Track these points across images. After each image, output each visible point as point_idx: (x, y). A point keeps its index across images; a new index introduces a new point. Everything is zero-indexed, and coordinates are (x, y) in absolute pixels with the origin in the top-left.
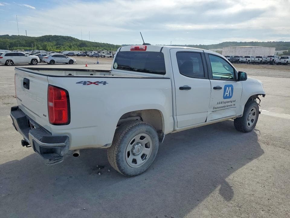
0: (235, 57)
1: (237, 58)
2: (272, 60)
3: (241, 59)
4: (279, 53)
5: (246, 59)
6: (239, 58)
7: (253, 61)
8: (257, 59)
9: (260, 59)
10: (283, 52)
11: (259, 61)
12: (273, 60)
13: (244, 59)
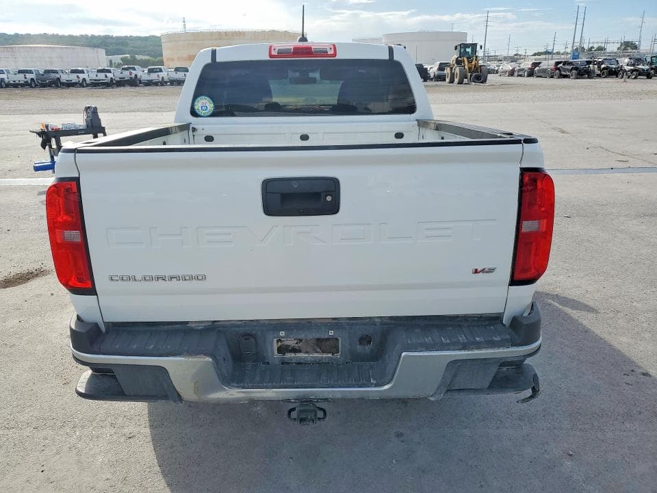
0: (47, 72)
1: (53, 76)
2: (133, 76)
3: (64, 78)
4: (113, 62)
5: (78, 77)
6: (58, 76)
7: (95, 80)
8: (101, 76)
9: (108, 74)
10: (122, 59)
11: (108, 80)
12: (136, 75)
13: (73, 77)
